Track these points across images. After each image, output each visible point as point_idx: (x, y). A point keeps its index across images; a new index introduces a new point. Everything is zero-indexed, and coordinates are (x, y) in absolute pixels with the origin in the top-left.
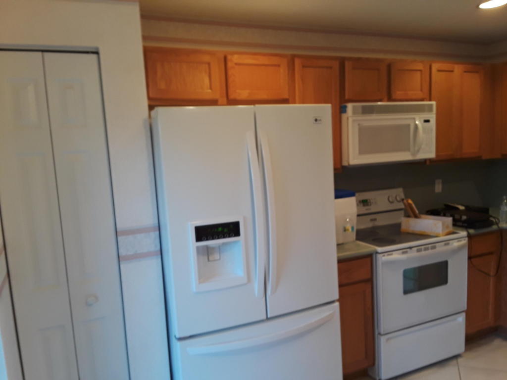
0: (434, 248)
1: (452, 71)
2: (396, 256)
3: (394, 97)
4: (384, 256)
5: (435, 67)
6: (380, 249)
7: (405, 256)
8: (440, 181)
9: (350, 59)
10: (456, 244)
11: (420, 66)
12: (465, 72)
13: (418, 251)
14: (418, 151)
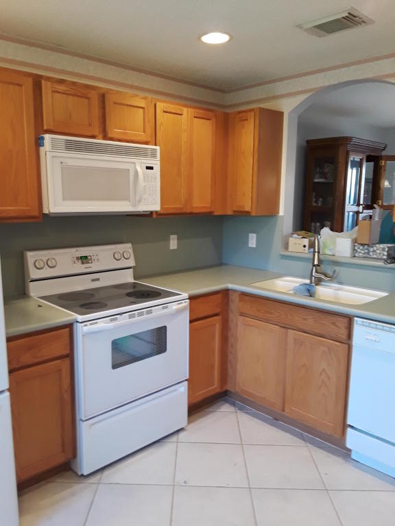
0: (150, 312)
1: (181, 115)
2: (101, 325)
3: (110, 135)
4: (86, 325)
5: (161, 106)
6: (80, 318)
7: (112, 324)
8: (175, 236)
9: (48, 79)
10: (175, 307)
11: (142, 104)
12: (195, 117)
13: (131, 317)
14: (140, 201)
